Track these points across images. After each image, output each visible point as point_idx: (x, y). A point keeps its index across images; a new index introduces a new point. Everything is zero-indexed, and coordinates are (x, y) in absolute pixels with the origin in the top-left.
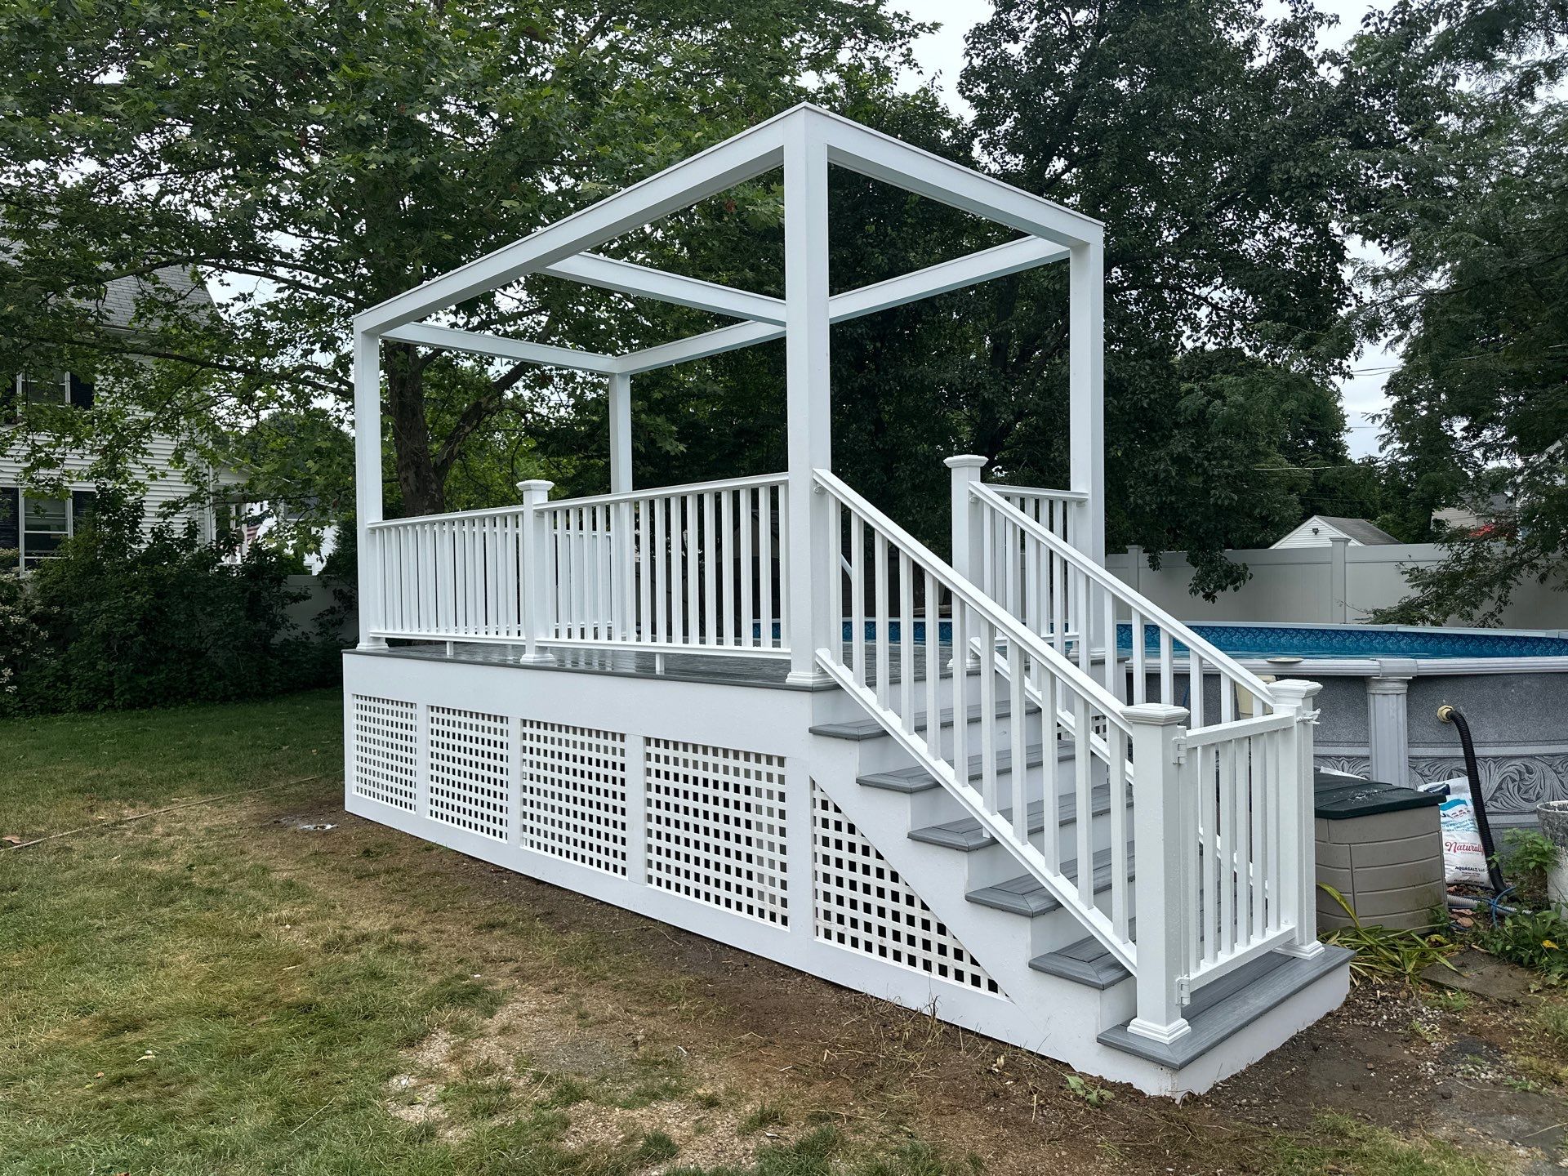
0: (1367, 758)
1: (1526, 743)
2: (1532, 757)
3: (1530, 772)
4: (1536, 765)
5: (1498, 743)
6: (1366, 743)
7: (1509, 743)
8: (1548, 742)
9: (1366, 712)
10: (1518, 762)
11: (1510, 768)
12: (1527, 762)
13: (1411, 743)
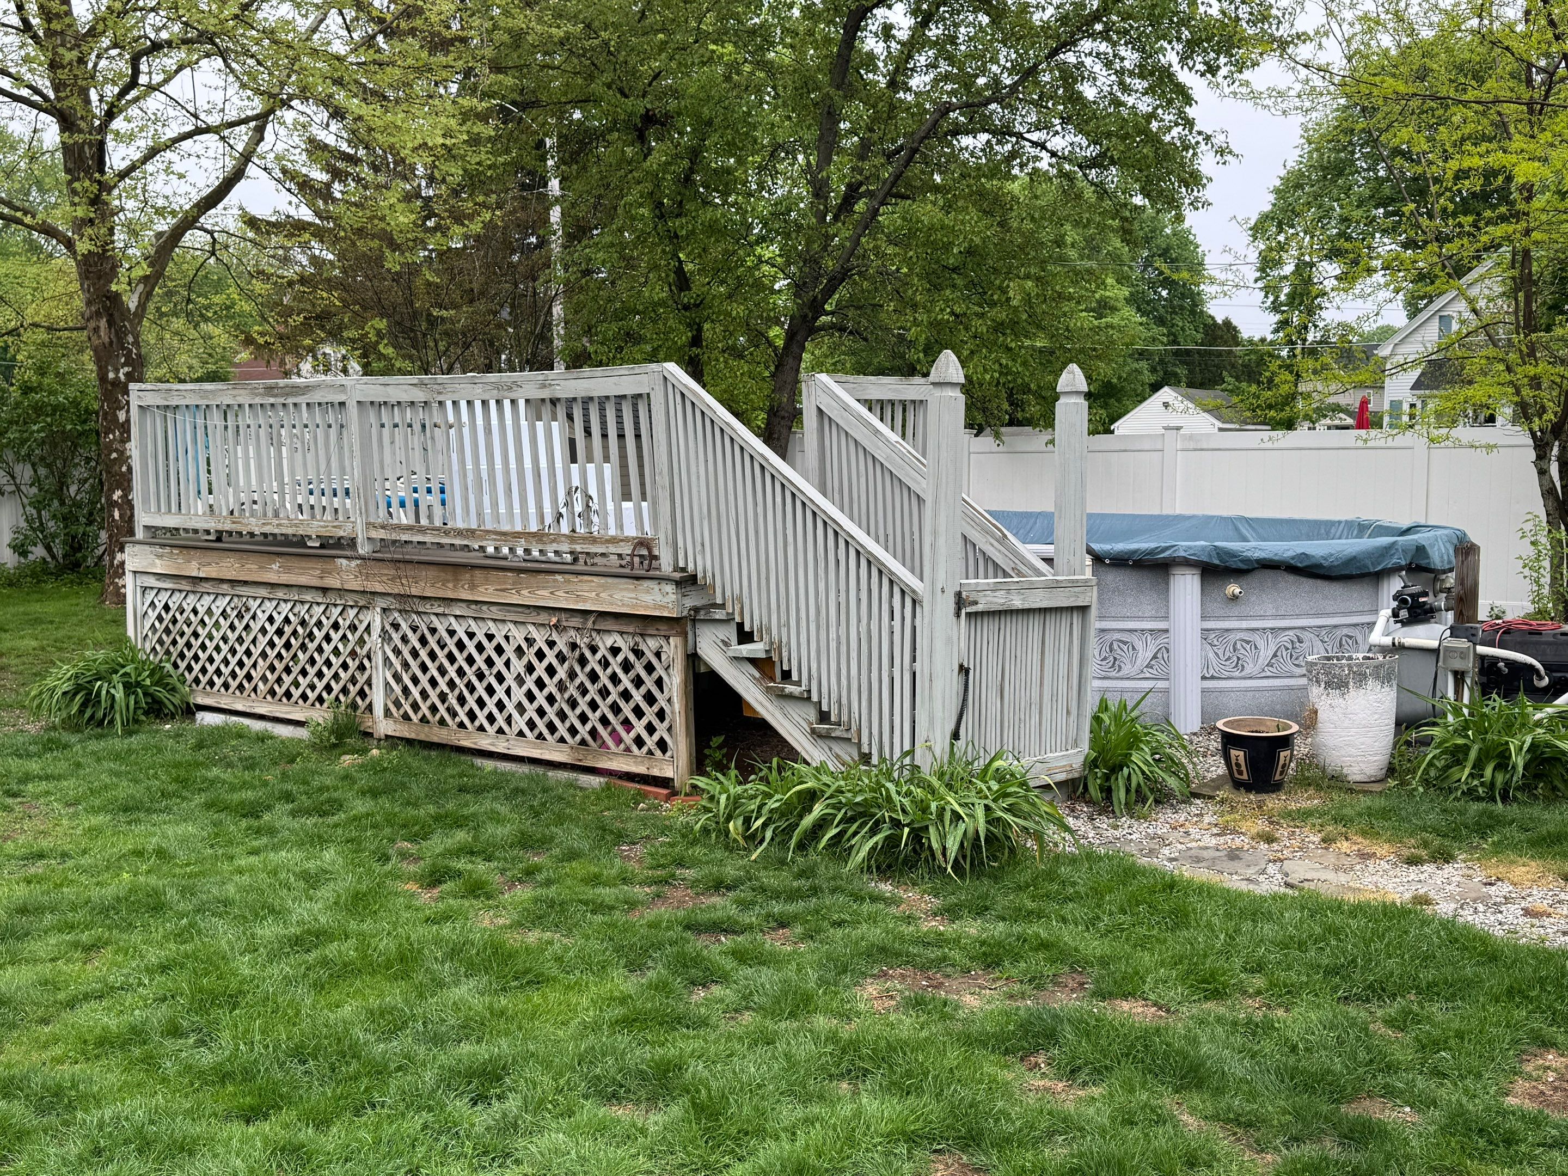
0: (1167, 631)
1: (1298, 616)
2: (1303, 628)
3: (1300, 641)
4: (1305, 635)
5: (1275, 617)
6: (1166, 618)
7: (1283, 617)
8: (1317, 615)
9: (1167, 590)
10: (1291, 633)
11: (1284, 638)
12: (1298, 633)
13: (1204, 618)
